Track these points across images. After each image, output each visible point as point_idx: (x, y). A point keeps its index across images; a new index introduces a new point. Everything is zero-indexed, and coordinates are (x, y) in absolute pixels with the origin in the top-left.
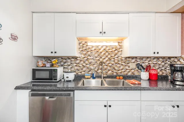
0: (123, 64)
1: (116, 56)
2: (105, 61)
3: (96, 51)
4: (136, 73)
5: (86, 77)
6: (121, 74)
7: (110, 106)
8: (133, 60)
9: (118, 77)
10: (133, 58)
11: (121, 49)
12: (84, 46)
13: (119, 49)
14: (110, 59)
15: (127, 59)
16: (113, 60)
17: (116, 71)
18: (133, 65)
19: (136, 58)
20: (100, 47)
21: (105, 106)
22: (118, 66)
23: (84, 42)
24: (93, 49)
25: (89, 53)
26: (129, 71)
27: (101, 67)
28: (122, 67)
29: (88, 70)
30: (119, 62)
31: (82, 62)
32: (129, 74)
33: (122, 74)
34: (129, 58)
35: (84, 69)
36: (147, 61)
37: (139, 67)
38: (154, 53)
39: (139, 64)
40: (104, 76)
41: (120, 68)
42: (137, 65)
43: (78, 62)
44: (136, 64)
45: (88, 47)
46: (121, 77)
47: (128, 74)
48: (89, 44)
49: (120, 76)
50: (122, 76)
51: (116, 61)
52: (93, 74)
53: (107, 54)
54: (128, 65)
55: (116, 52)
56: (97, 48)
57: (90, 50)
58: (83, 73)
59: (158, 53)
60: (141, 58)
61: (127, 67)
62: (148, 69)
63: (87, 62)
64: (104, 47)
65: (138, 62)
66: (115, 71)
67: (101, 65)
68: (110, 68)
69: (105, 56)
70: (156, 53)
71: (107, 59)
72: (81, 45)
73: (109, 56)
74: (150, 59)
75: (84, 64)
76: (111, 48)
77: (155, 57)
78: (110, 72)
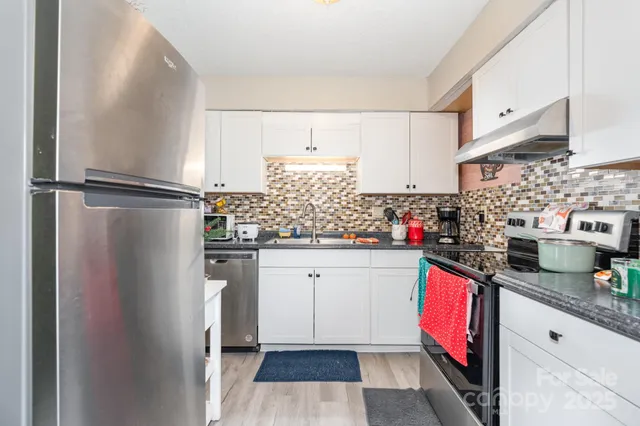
0: (358, 208)
1: (343, 193)
2: (320, 203)
3: (302, 182)
4: (385, 229)
5: (281, 235)
6: (353, 230)
8: (379, 202)
9: (346, 235)
10: (378, 196)
11: (353, 179)
12: (277, 171)
13: (349, 179)
14: (331, 199)
15: (367, 199)
16: (338, 200)
17: (343, 225)
18: (378, 212)
19: (385, 195)
20: (310, 174)
22: (348, 213)
23: (277, 164)
24: (296, 178)
25: (288, 186)
26: (369, 223)
27: (311, 215)
28: (355, 216)
29: (285, 221)
30: (350, 206)
31: (274, 205)
32: (371, 229)
33: (357, 230)
34: (370, 195)
35: (278, 219)
36: (407, 204)
37: (390, 215)
38: (408, 187)
39: (390, 209)
40: (318, 232)
41: (352, 218)
42: (385, 211)
43: (265, 204)
44: (384, 208)
45: (285, 174)
46: (352, 235)
47: (369, 230)
48: (288, 168)
49: (351, 232)
50: (355, 233)
51: (344, 203)
52: (295, 229)
53: (325, 188)
54: (369, 211)
55: (344, 184)
56: (305, 176)
57: (290, 179)
58: (275, 227)
59: (414, 187)
60: (396, 197)
61: (367, 217)
62: (407, 218)
63: (283, 205)
64: (319, 175)
65: (388, 206)
66: (341, 224)
68: (330, 217)
69: (320, 192)
70: (411, 187)
71: (325, 198)
72: (272, 169)
73: (330, 193)
74: (413, 199)
75: (278, 210)
76: (332, 176)
77: (423, 196)
78: (331, 226)
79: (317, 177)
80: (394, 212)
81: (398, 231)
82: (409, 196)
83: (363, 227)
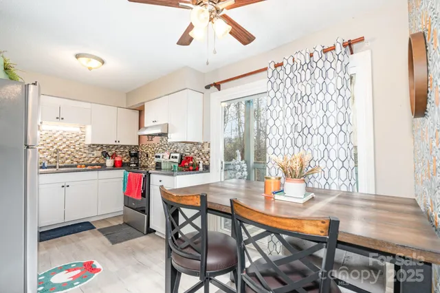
0: (87, 151)
1: (77, 143)
2: (61, 148)
3: (48, 135)
4: (102, 162)
6: (83, 163)
7: (68, 186)
8: (99, 148)
9: (79, 166)
10: (98, 146)
11: (83, 136)
13: (80, 135)
14: (68, 146)
16: (73, 147)
17: (77, 160)
18: (98, 153)
19: (102, 145)
20: (54, 131)
21: (63, 187)
22: (80, 153)
26: (93, 159)
28: (84, 155)
30: (81, 150)
32: (94, 162)
33: (85, 163)
34: (93, 145)
36: (114, 149)
37: (105, 155)
39: (105, 152)
40: (60, 165)
41: (82, 156)
42: (102, 153)
44: (101, 151)
46: (83, 166)
51: (77, 149)
53: (64, 140)
54: (93, 153)
55: (78, 138)
56: (50, 132)
59: (119, 142)
60: (108, 146)
61: (91, 155)
62: (114, 156)
64: (60, 132)
65: (104, 150)
66: (75, 160)
67: (56, 153)
68: (68, 156)
69: (61, 142)
70: (117, 142)
71: (64, 146)
73: (68, 143)
76: (70, 133)
77: (122, 146)
78: (68, 161)
79: (58, 133)
80: (107, 153)
81: (109, 162)
82: (115, 146)
83: (90, 161)
